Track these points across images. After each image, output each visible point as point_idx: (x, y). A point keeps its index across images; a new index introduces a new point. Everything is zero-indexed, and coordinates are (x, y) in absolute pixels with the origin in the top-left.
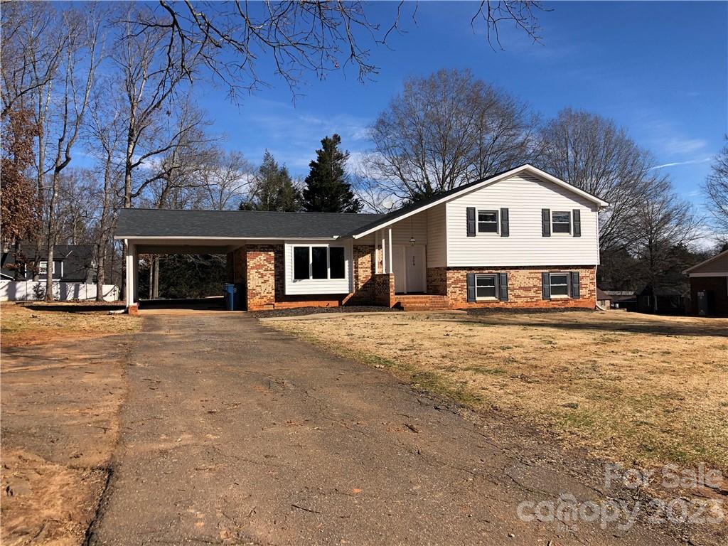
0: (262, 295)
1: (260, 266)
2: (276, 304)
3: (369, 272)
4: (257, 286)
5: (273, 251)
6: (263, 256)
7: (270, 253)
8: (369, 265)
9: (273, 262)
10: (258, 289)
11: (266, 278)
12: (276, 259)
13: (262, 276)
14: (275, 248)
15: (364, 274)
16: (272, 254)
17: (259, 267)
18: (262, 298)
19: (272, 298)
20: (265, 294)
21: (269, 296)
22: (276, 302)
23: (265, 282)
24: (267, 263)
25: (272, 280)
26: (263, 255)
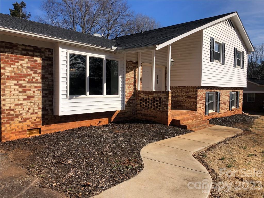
0: (25, 116)
1: (21, 76)
2: (43, 128)
3: (132, 89)
4: (17, 105)
5: (41, 57)
6: (25, 62)
7: (36, 58)
8: (132, 81)
9: (40, 71)
10: (18, 109)
11: (30, 93)
12: (43, 67)
13: (25, 90)
14: (43, 52)
15: (129, 90)
16: (39, 60)
17: (19, 77)
18: (24, 121)
19: (38, 120)
20: (29, 115)
21: (34, 117)
22: (43, 125)
23: (29, 98)
24: (31, 73)
25: (38, 96)
26: (27, 60)
